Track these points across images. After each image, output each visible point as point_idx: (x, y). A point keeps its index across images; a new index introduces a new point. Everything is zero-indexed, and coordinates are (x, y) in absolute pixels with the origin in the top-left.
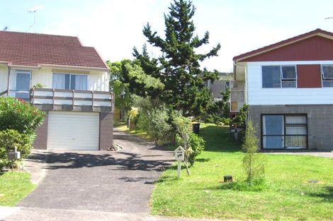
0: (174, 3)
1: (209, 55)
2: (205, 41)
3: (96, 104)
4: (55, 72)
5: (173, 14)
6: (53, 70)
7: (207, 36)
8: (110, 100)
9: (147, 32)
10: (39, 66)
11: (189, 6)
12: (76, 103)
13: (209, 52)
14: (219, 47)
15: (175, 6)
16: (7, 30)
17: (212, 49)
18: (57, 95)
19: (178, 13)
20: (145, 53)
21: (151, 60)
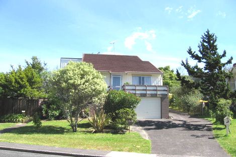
0: (204, 35)
1: (227, 63)
2: (224, 55)
3: (159, 93)
4: (133, 75)
5: (204, 41)
6: (132, 75)
7: (225, 53)
8: (166, 90)
9: (190, 52)
10: (126, 72)
11: (213, 36)
12: (148, 92)
13: (227, 62)
14: (232, 58)
15: (205, 37)
16: (100, 54)
17: (228, 60)
18: (137, 88)
19: (207, 40)
20: (187, 63)
21: (191, 67)
